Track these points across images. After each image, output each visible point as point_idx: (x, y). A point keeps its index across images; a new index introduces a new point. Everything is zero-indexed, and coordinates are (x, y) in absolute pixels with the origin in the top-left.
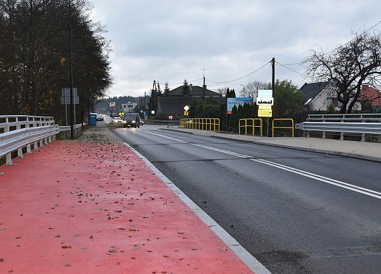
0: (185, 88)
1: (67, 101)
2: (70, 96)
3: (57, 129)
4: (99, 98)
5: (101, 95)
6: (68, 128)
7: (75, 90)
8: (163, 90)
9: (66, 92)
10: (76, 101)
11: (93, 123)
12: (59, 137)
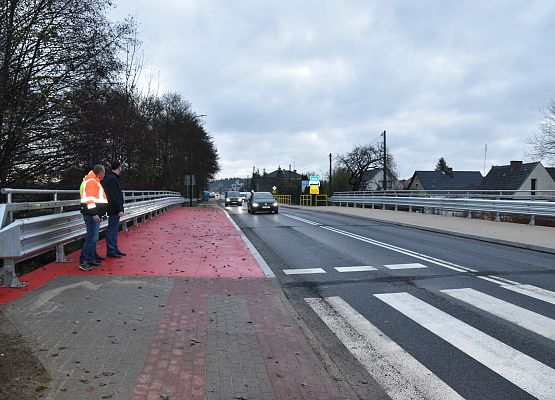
0: (279, 171)
1: (188, 184)
2: (190, 180)
3: (183, 200)
4: (210, 180)
5: (212, 178)
6: (189, 200)
7: (193, 177)
8: (261, 174)
9: (188, 177)
10: (194, 183)
11: (206, 199)
12: (183, 205)
